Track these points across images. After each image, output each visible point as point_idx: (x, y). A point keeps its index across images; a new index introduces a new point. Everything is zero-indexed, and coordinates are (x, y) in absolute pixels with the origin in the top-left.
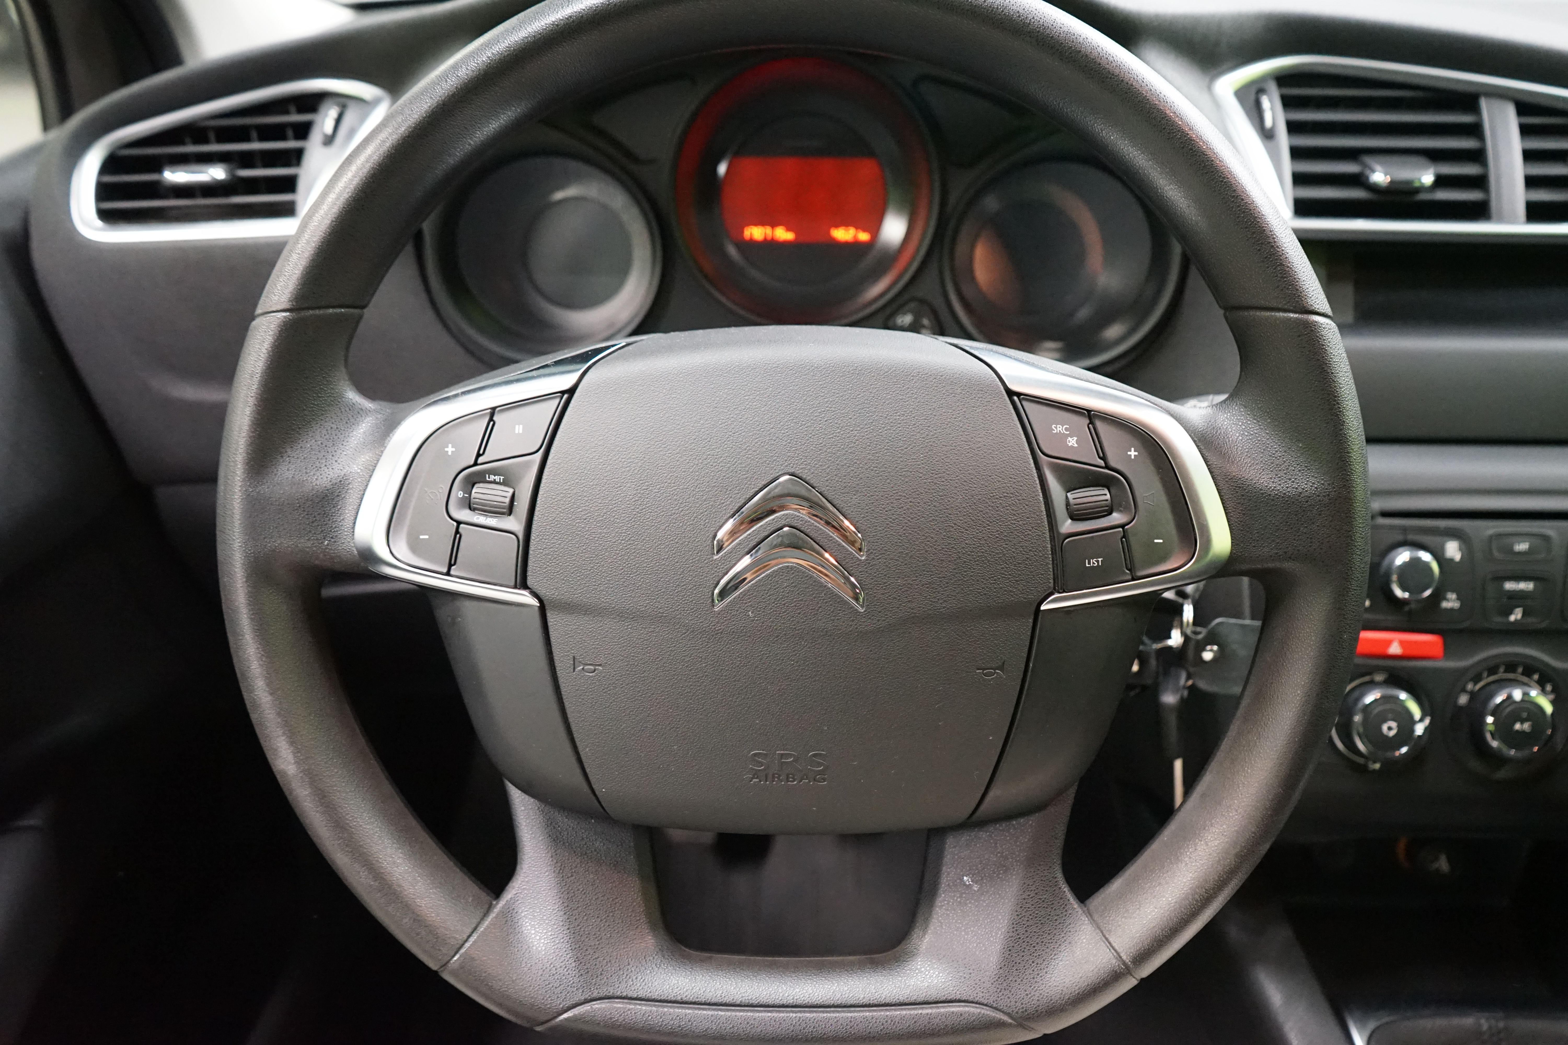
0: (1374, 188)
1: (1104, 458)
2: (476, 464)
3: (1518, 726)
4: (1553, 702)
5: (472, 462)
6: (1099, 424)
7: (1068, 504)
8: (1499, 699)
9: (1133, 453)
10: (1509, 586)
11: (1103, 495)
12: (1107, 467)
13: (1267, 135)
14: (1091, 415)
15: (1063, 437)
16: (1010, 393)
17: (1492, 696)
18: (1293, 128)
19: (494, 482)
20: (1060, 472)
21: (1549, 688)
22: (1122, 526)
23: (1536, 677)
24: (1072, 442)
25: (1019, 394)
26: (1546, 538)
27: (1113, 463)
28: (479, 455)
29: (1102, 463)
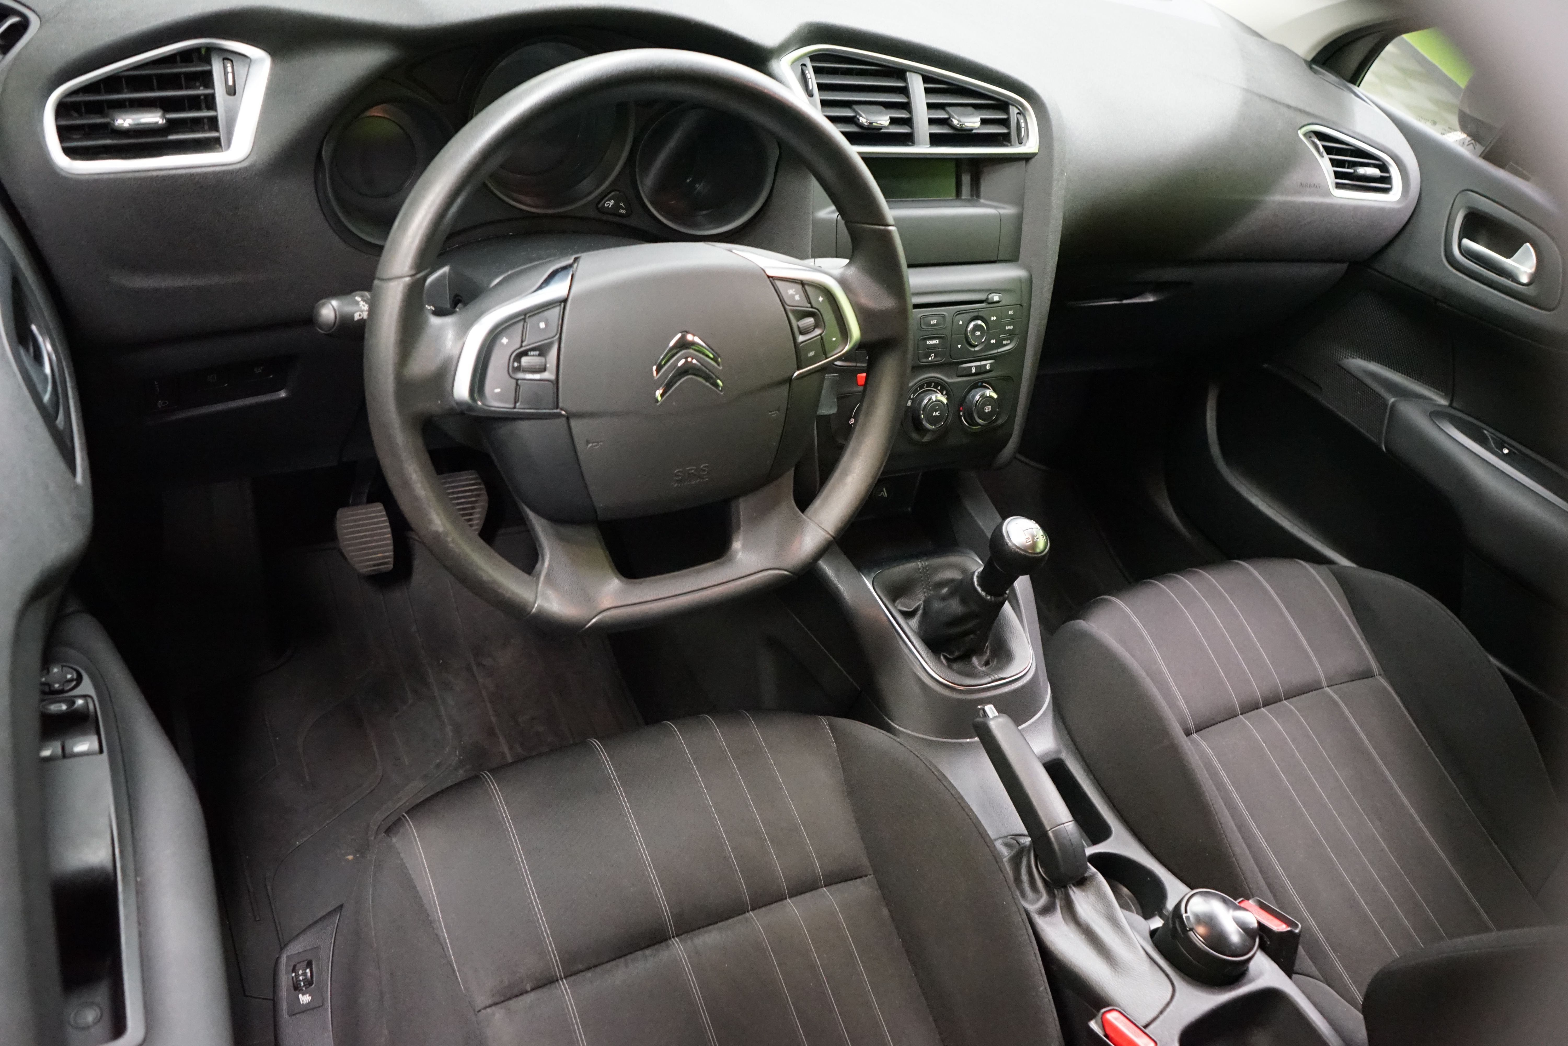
0: (860, 126)
1: (810, 303)
2: (521, 346)
3: (934, 414)
4: (947, 399)
5: (518, 345)
6: (807, 287)
7: (799, 327)
8: (925, 402)
9: (821, 299)
10: (929, 342)
11: (810, 320)
12: (812, 307)
13: (810, 94)
14: (802, 283)
15: (793, 296)
16: (769, 277)
17: (922, 400)
18: (821, 87)
19: (533, 355)
20: (793, 311)
21: (945, 392)
22: (820, 334)
23: (939, 388)
24: (797, 297)
25: (772, 277)
26: (944, 317)
27: (814, 305)
28: (522, 342)
29: (809, 305)
